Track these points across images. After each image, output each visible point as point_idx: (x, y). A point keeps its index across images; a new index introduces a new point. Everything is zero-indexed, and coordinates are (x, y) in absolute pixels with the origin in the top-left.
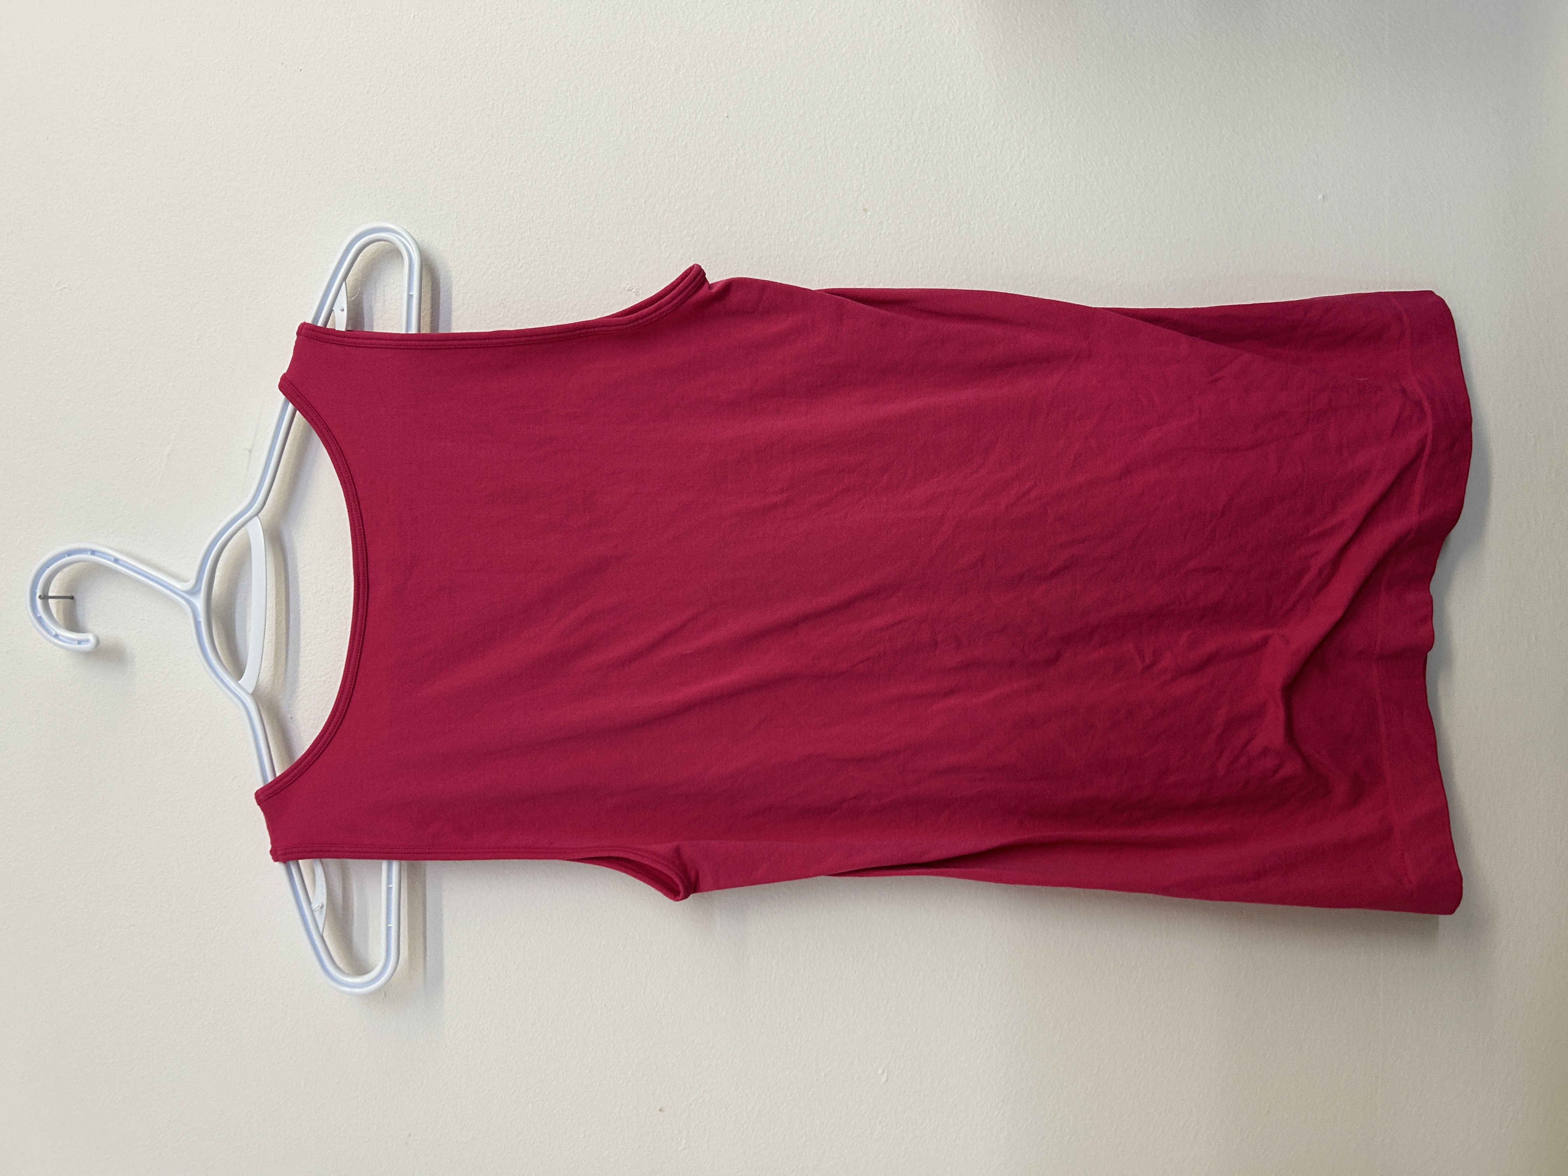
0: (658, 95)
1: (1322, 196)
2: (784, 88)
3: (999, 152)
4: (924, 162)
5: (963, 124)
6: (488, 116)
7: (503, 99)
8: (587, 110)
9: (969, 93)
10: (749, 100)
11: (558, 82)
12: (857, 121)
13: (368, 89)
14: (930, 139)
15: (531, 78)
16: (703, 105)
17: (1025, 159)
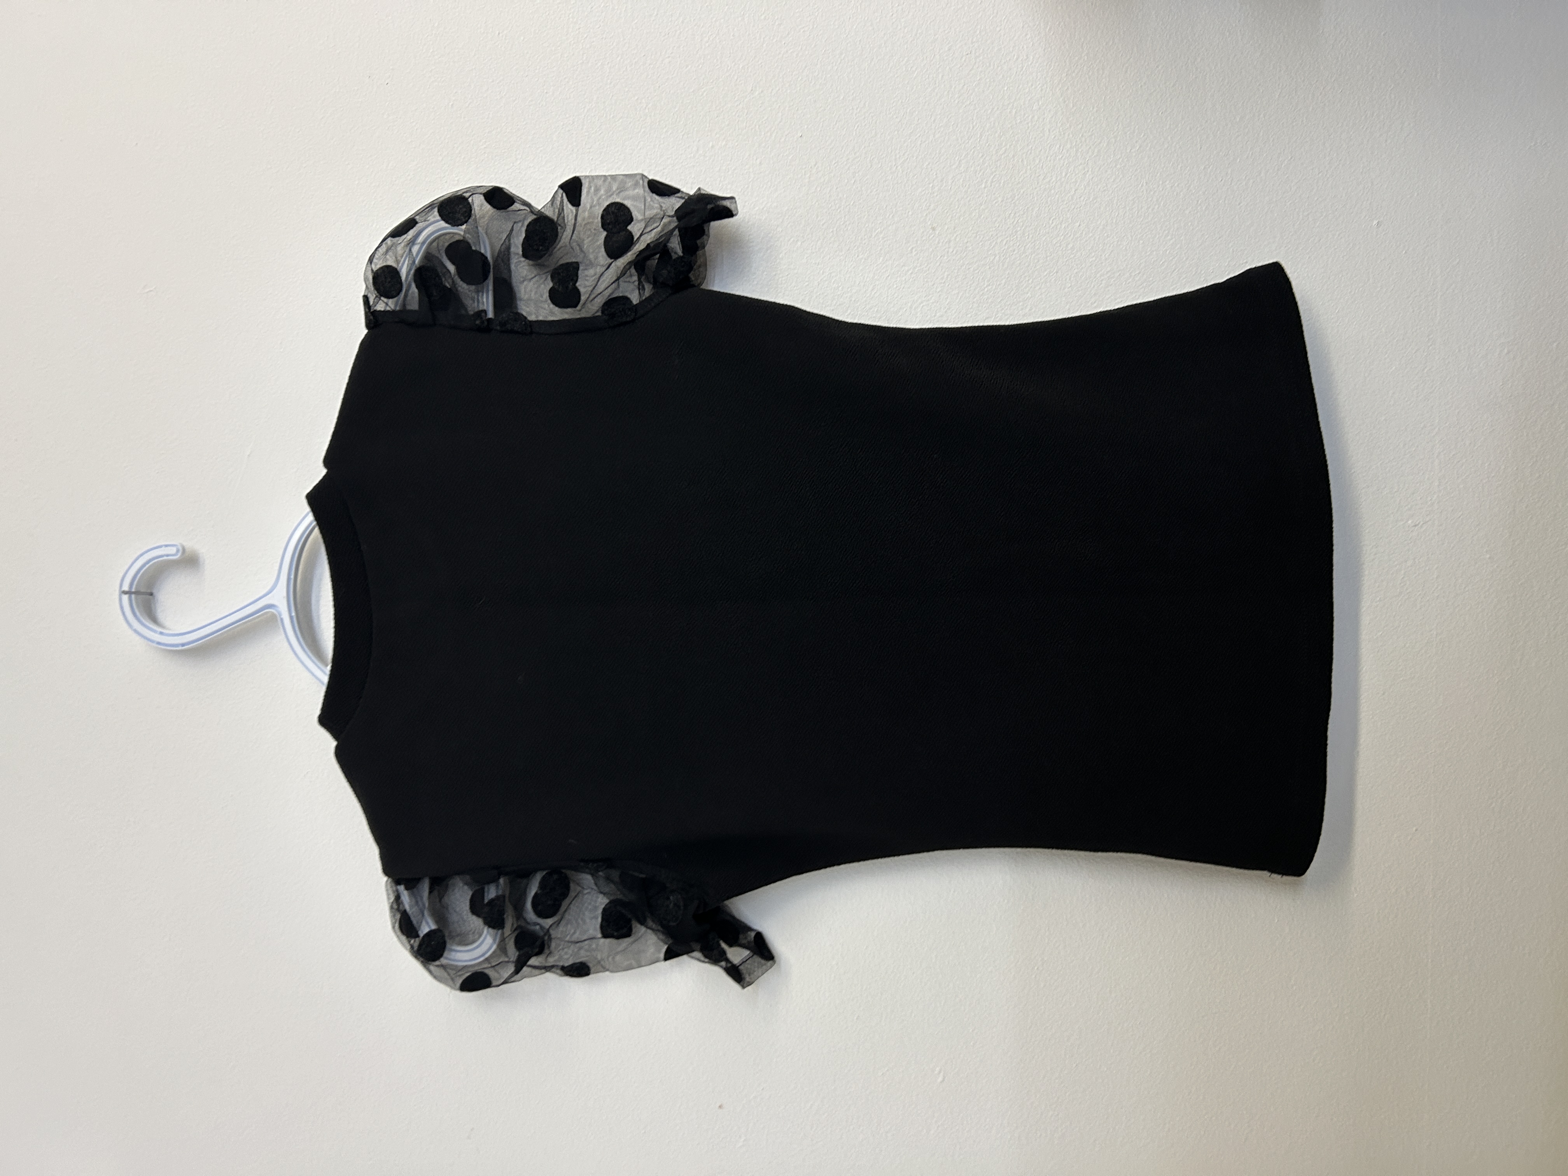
0: (734, 114)
1: (1377, 222)
2: (857, 108)
3: (1064, 174)
4: (991, 183)
5: (1031, 146)
6: (569, 131)
7: (583, 115)
8: (665, 127)
9: (1036, 117)
10: (822, 120)
11: (637, 99)
12: (927, 142)
13: (451, 104)
14: (998, 161)
15: (611, 95)
16: (778, 125)
17: (1089, 181)
